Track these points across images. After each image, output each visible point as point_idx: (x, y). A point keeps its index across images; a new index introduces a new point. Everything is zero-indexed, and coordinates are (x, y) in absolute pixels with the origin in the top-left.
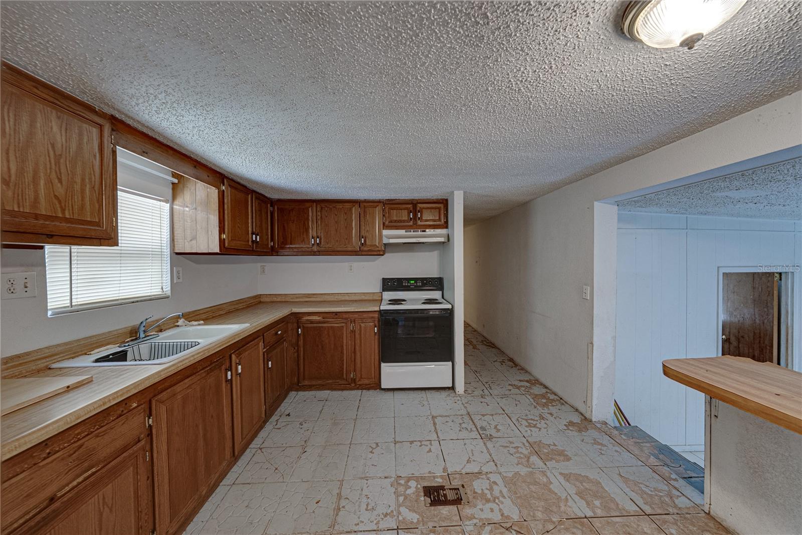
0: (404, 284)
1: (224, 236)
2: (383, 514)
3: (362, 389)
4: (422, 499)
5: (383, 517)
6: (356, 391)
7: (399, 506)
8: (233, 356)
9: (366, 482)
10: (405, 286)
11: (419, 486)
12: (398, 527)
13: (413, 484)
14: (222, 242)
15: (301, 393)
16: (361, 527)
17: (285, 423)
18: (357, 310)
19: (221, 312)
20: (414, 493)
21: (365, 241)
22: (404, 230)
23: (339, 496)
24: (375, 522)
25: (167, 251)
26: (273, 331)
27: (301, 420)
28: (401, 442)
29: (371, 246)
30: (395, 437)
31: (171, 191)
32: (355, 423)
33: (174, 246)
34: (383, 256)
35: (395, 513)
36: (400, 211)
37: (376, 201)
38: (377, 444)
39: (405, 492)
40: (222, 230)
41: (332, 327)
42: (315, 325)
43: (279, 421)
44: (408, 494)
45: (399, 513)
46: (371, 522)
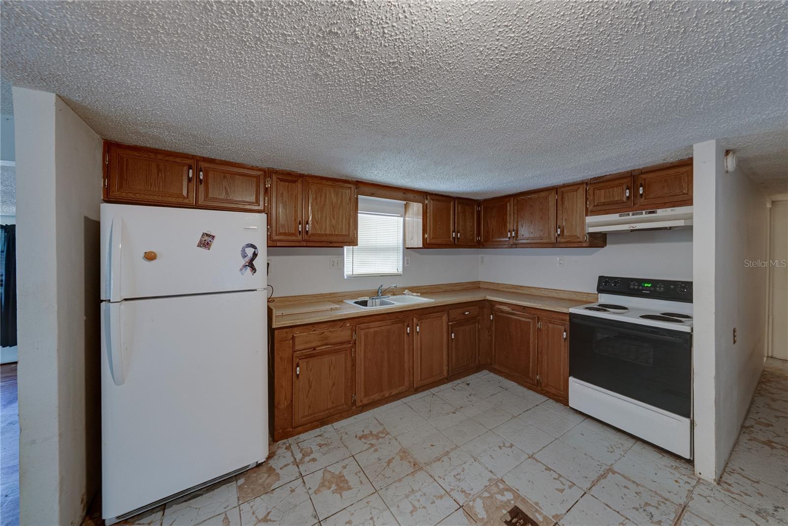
0: (632, 287)
1: (426, 236)
2: (462, 489)
3: (550, 398)
4: (505, 512)
5: (460, 490)
6: (542, 396)
7: (480, 497)
8: (414, 318)
9: (473, 461)
10: (634, 289)
11: (512, 502)
12: (463, 506)
13: (509, 496)
14: (424, 239)
15: (492, 375)
16: (441, 481)
17: (460, 388)
18: (543, 308)
19: (439, 290)
20: (501, 502)
21: (562, 231)
22: (618, 214)
23: (447, 453)
24: (452, 487)
25: (401, 247)
26: (460, 311)
27: (473, 392)
28: (537, 461)
29: (570, 236)
30: (535, 453)
31: (404, 209)
32: (511, 419)
33: (405, 244)
34: (603, 249)
35: (470, 497)
36: (611, 190)
37: (578, 183)
38: (512, 446)
39: (495, 493)
40: (424, 231)
41: (519, 320)
42: (505, 315)
43: (459, 385)
44: (496, 498)
45: (474, 501)
46: (449, 485)
